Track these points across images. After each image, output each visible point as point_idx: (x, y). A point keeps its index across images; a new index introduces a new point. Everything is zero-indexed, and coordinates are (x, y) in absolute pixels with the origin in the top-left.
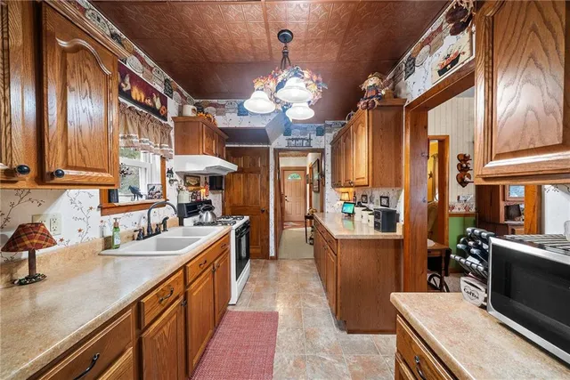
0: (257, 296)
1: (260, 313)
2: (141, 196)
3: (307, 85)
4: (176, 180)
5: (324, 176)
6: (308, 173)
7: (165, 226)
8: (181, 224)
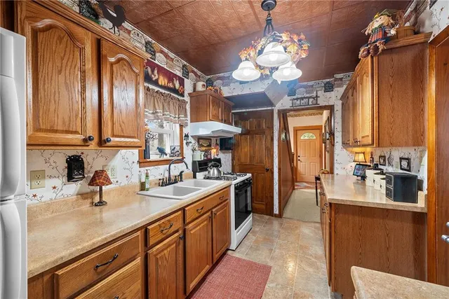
0: (255, 248)
1: (255, 263)
2: (166, 155)
3: (285, 48)
4: (191, 142)
5: (334, 135)
6: (323, 132)
7: (181, 178)
8: (195, 177)
